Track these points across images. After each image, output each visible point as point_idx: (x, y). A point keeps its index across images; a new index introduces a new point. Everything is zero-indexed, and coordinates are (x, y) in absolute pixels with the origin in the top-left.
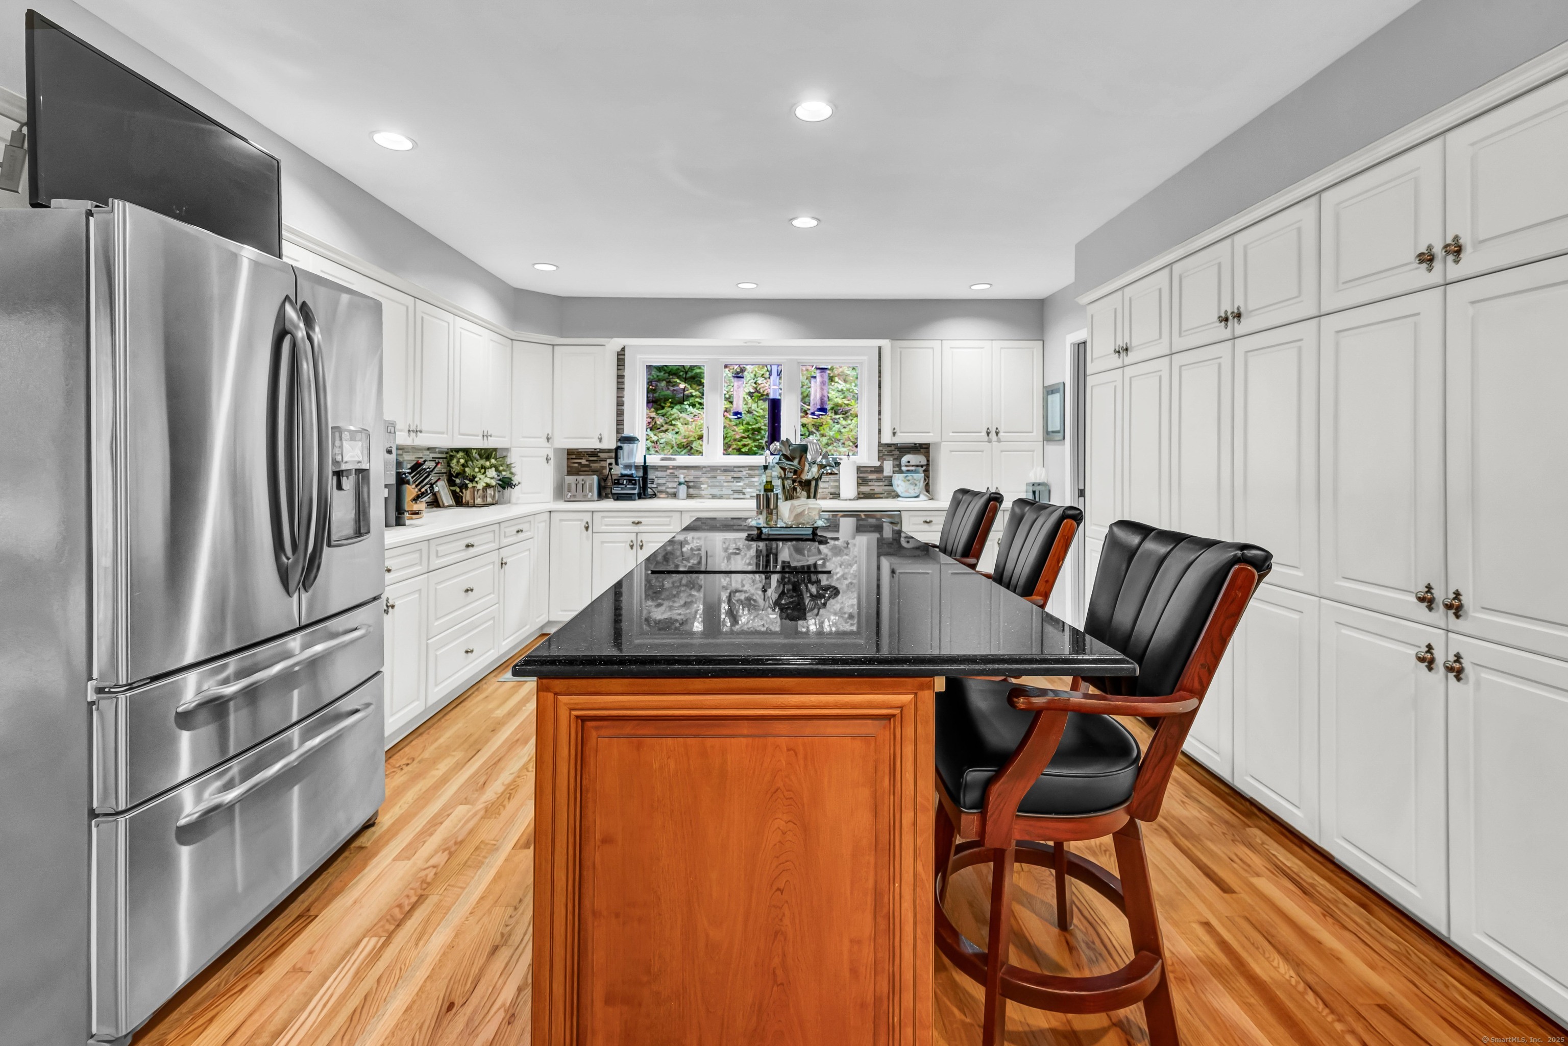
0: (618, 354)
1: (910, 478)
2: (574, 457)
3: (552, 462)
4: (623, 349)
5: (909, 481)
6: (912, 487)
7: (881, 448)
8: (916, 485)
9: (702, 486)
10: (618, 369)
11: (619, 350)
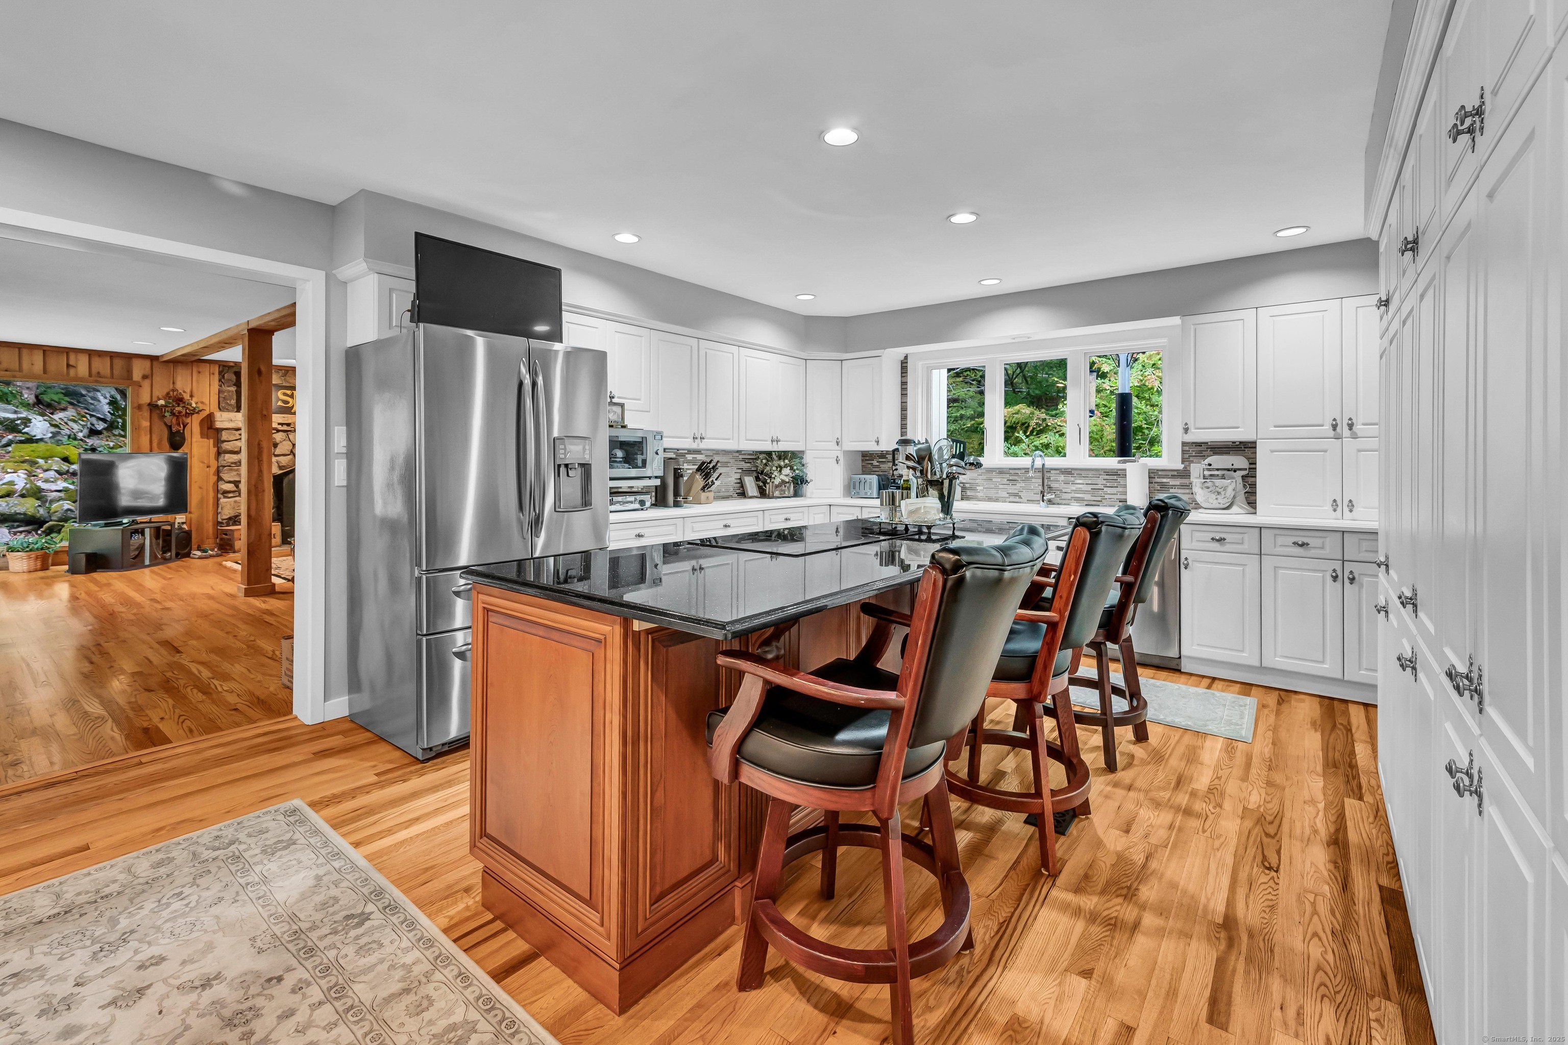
0: (902, 363)
1: (1210, 484)
2: (868, 458)
3: (842, 462)
4: (906, 357)
5: (1208, 488)
6: (1214, 496)
7: (1187, 448)
8: (1219, 493)
9: (978, 488)
10: (902, 377)
11: (903, 359)
